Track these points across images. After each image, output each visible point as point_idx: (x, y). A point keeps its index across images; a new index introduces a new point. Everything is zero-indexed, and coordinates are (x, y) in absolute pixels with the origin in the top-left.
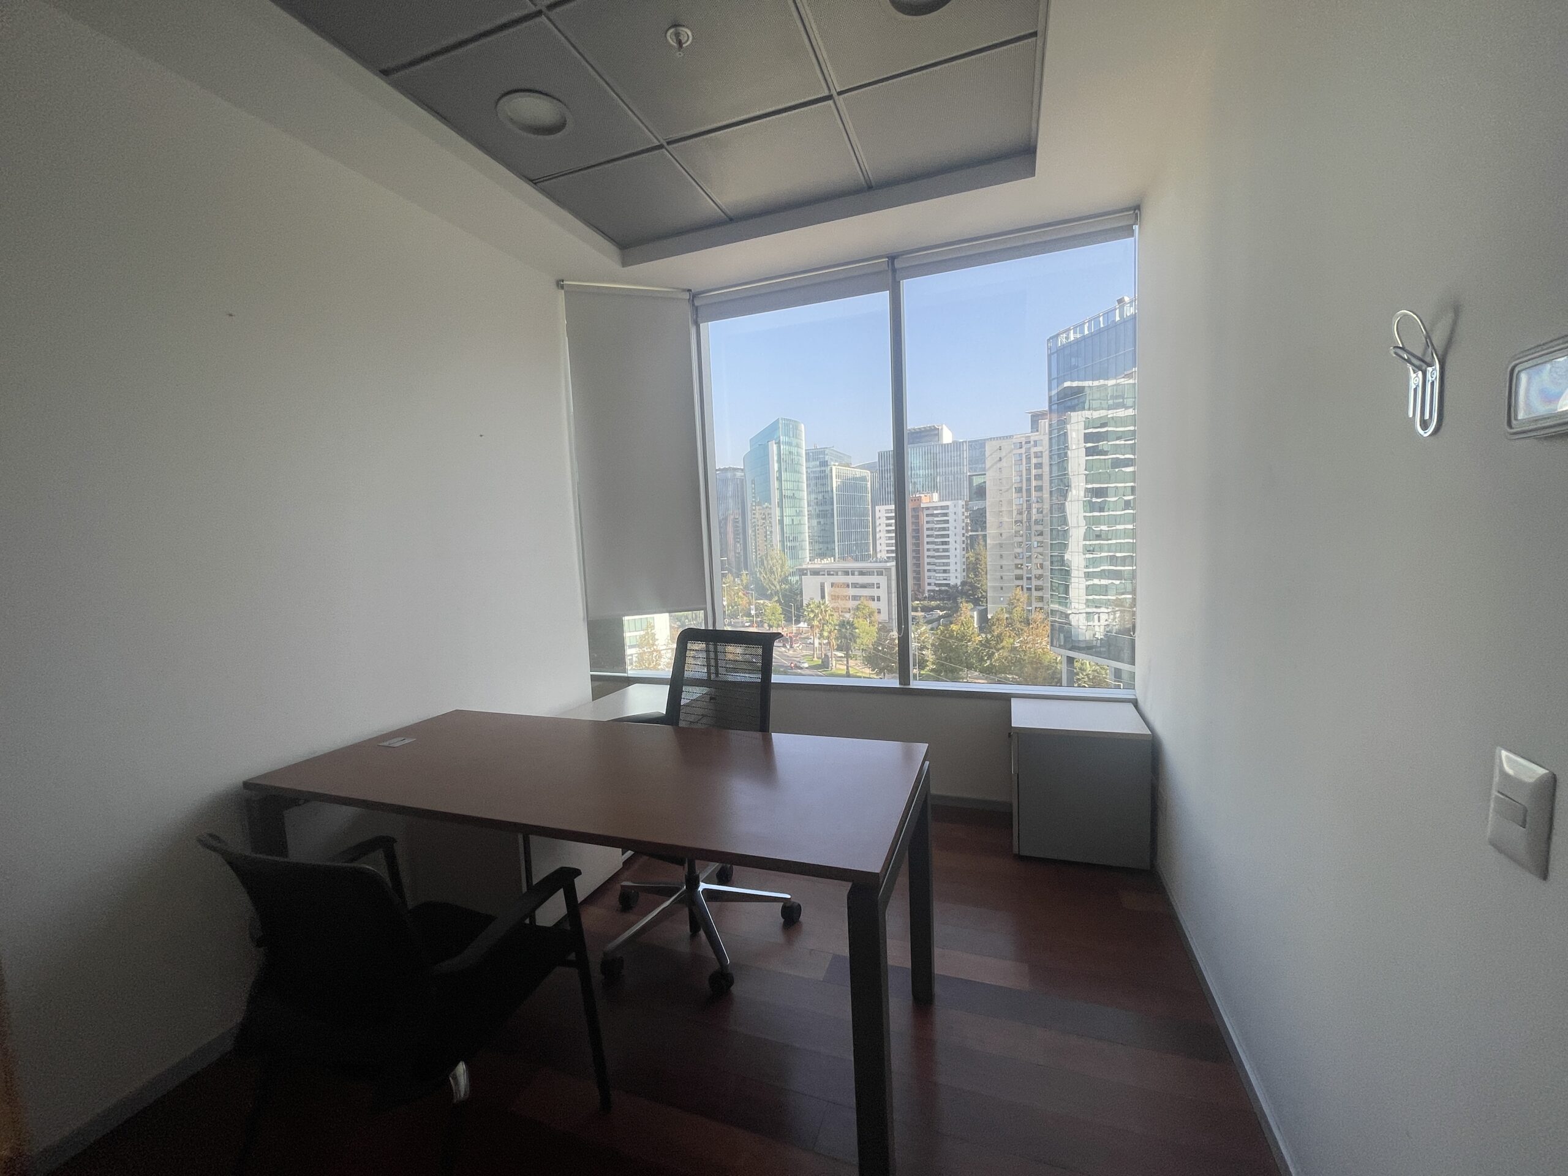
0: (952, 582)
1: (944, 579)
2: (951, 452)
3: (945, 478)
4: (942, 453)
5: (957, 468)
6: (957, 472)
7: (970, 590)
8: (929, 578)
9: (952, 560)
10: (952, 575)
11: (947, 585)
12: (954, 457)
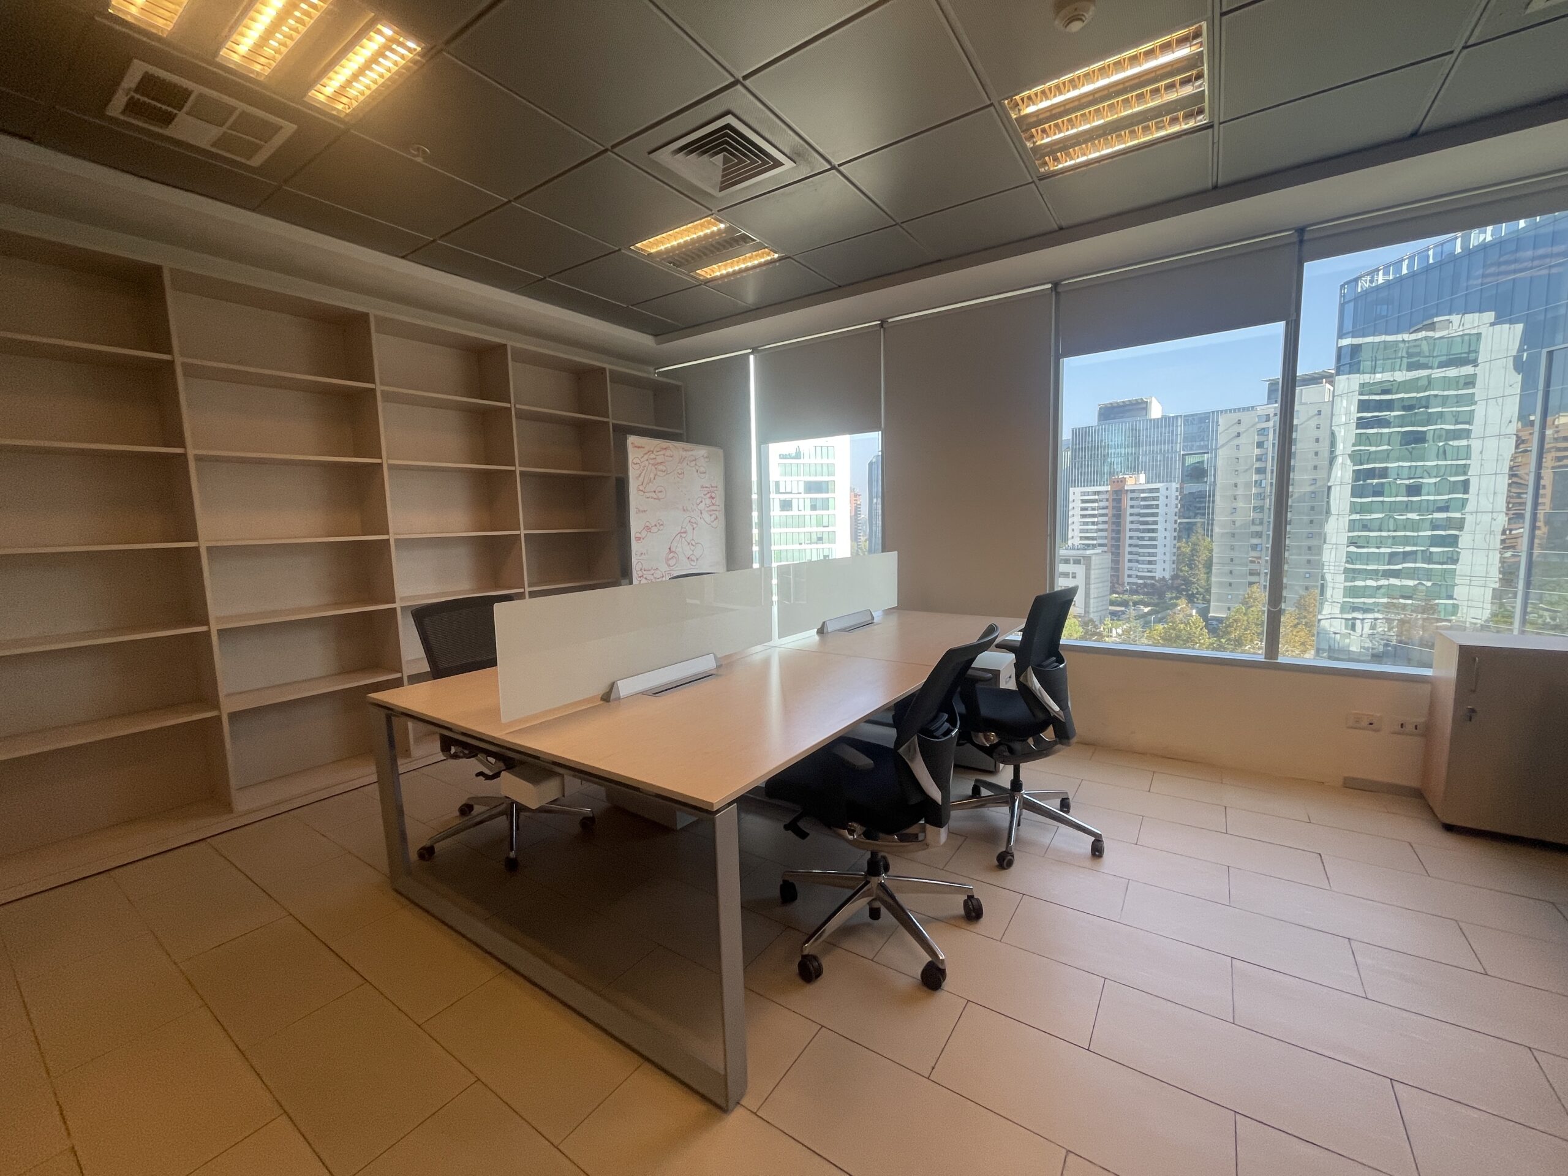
0: (1158, 575)
1: (1148, 571)
2: (1162, 427)
3: (1153, 457)
4: (1150, 429)
5: (1168, 446)
6: (1168, 450)
7: (1183, 585)
8: (1130, 569)
9: (1160, 550)
10: (1159, 567)
11: (1153, 578)
12: (1165, 433)
